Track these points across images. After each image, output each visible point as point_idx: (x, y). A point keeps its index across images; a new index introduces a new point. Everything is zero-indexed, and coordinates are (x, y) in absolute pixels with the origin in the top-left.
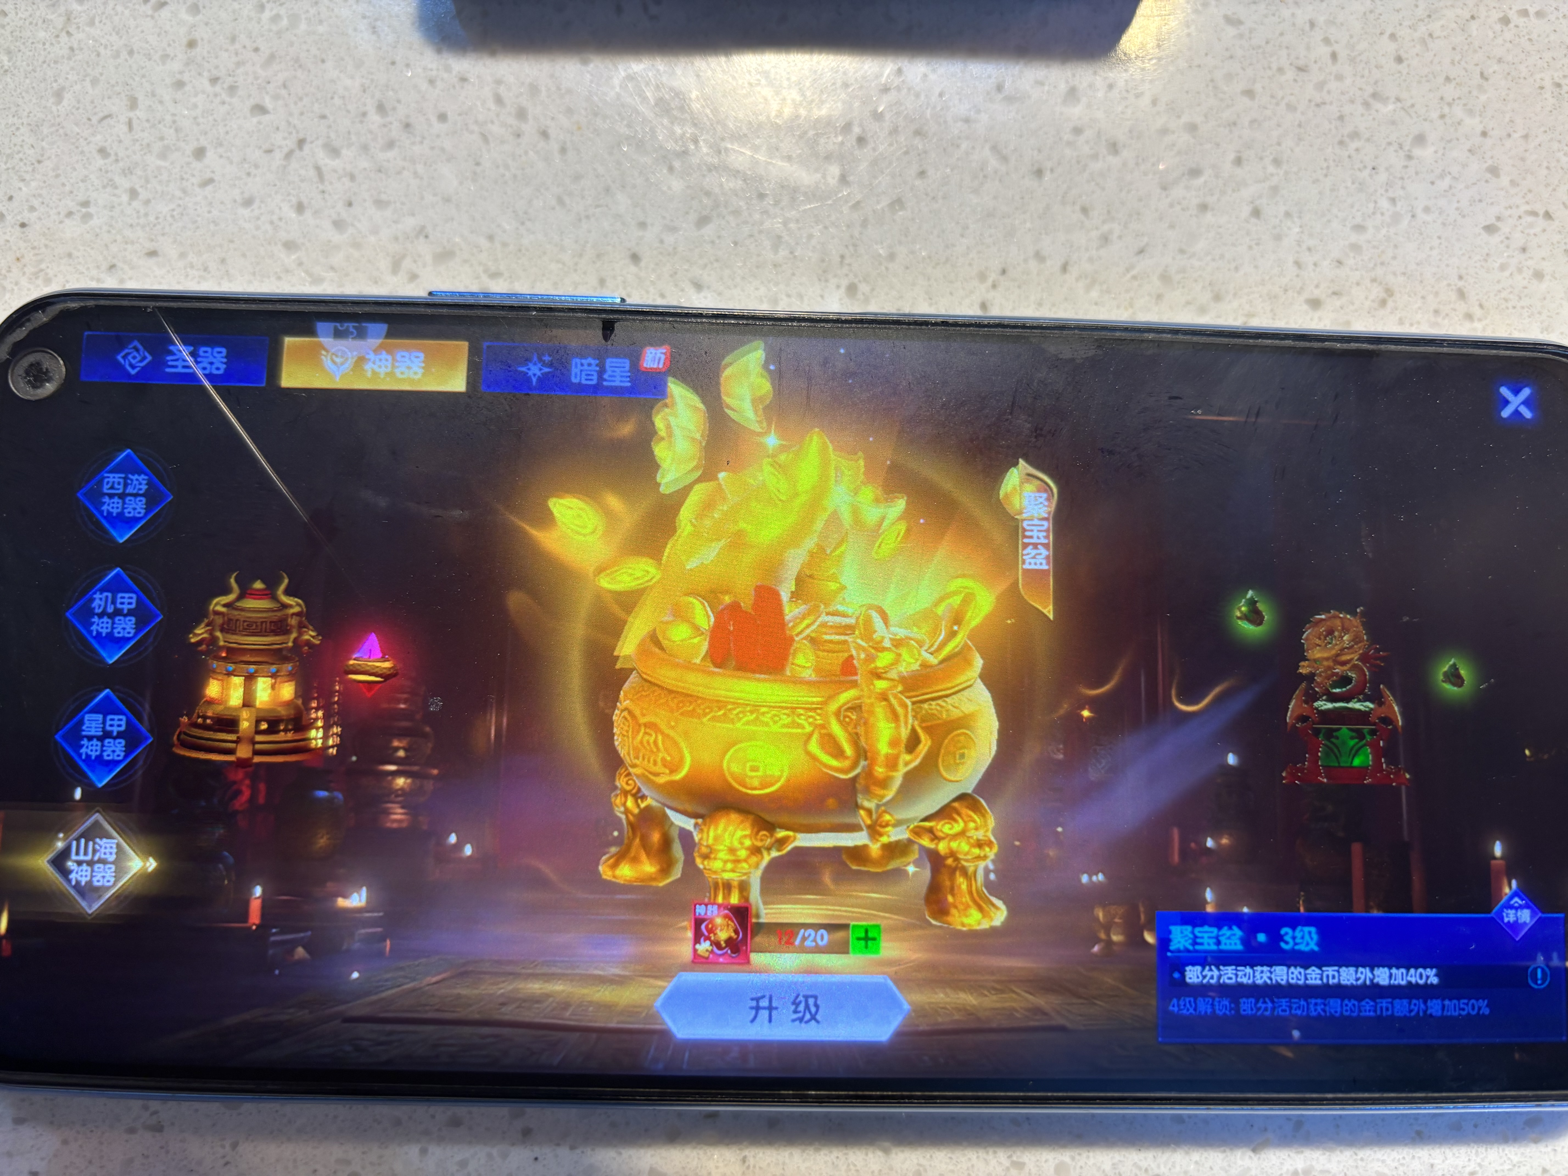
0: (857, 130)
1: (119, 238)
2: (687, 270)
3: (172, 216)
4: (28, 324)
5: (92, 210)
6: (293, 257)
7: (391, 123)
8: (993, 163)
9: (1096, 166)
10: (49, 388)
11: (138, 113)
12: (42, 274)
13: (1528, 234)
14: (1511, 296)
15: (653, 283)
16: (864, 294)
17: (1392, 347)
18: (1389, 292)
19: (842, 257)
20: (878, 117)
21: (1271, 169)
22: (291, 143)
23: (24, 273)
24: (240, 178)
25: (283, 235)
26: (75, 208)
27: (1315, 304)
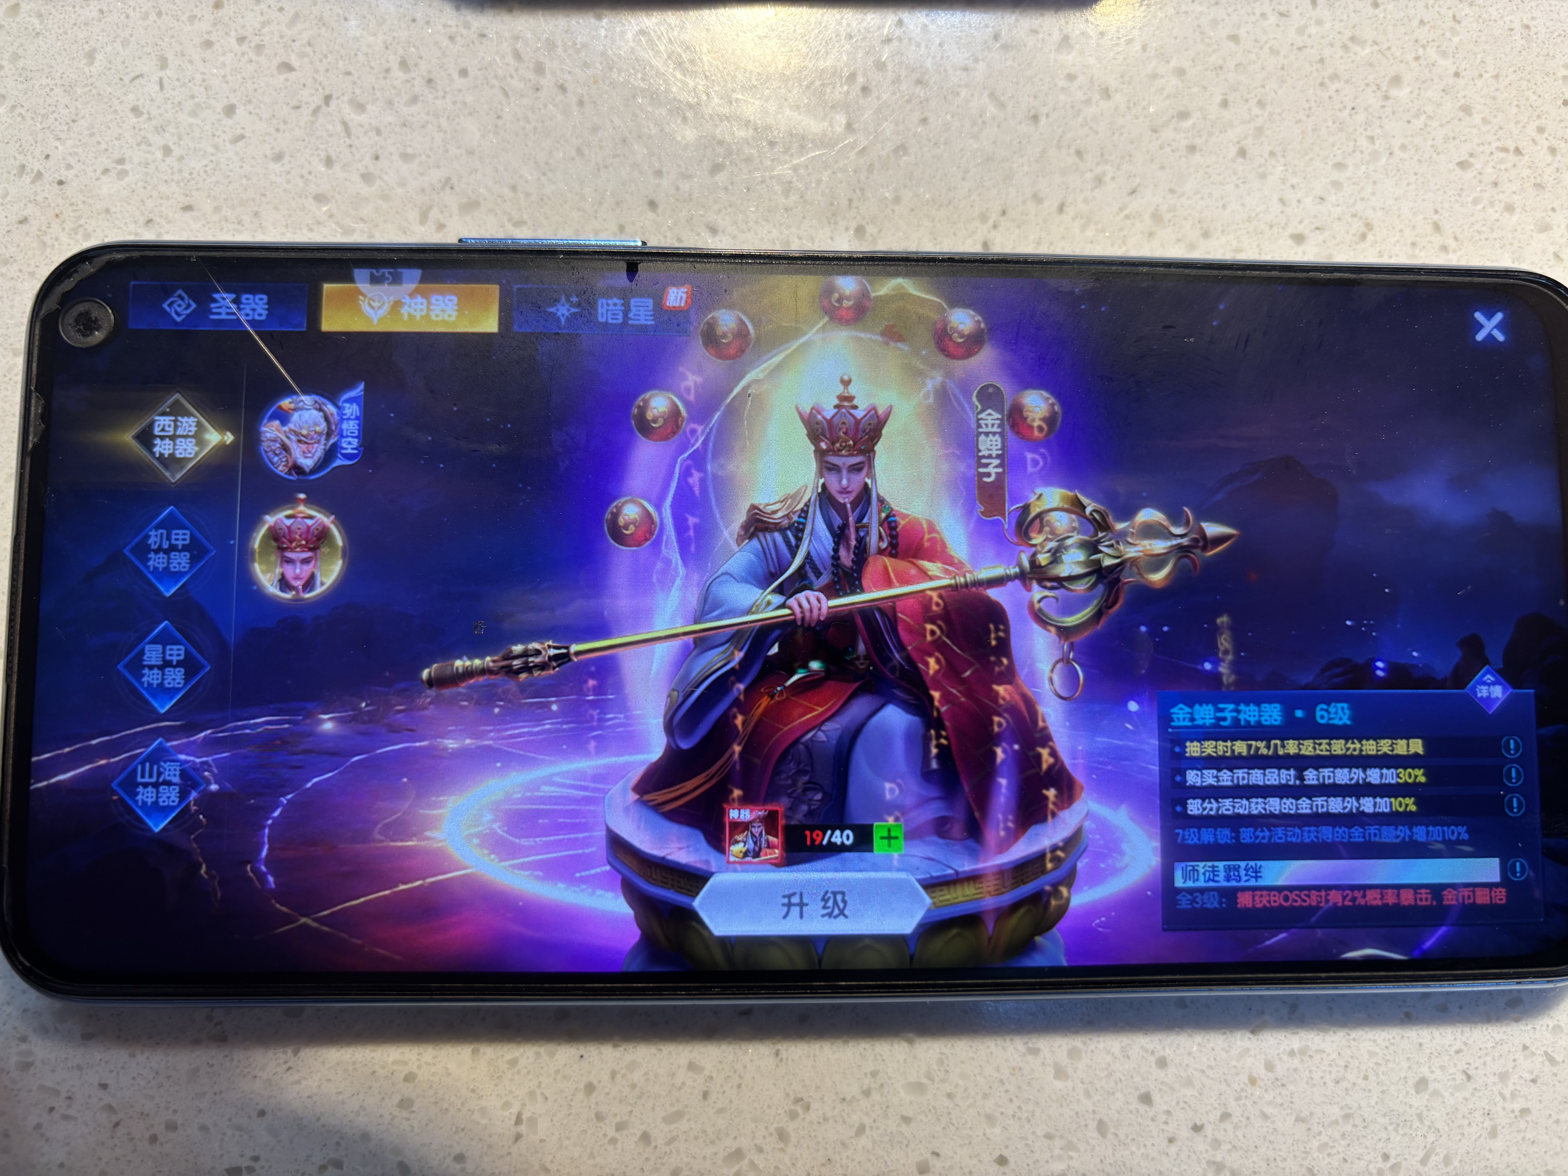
0: (861, 79)
1: (155, 194)
2: (702, 216)
3: (206, 172)
4: (75, 275)
5: (127, 167)
6: (324, 209)
7: (414, 79)
8: (991, 109)
9: (1091, 111)
10: (98, 336)
11: (168, 72)
12: (81, 229)
13: (1500, 170)
14: (1484, 229)
15: (670, 228)
16: (871, 235)
17: (1373, 276)
18: (1369, 226)
19: (850, 200)
20: (880, 66)
21: (1256, 111)
22: (318, 100)
23: (64, 229)
24: (269, 134)
25: (313, 188)
26: (111, 166)
27: (1299, 239)
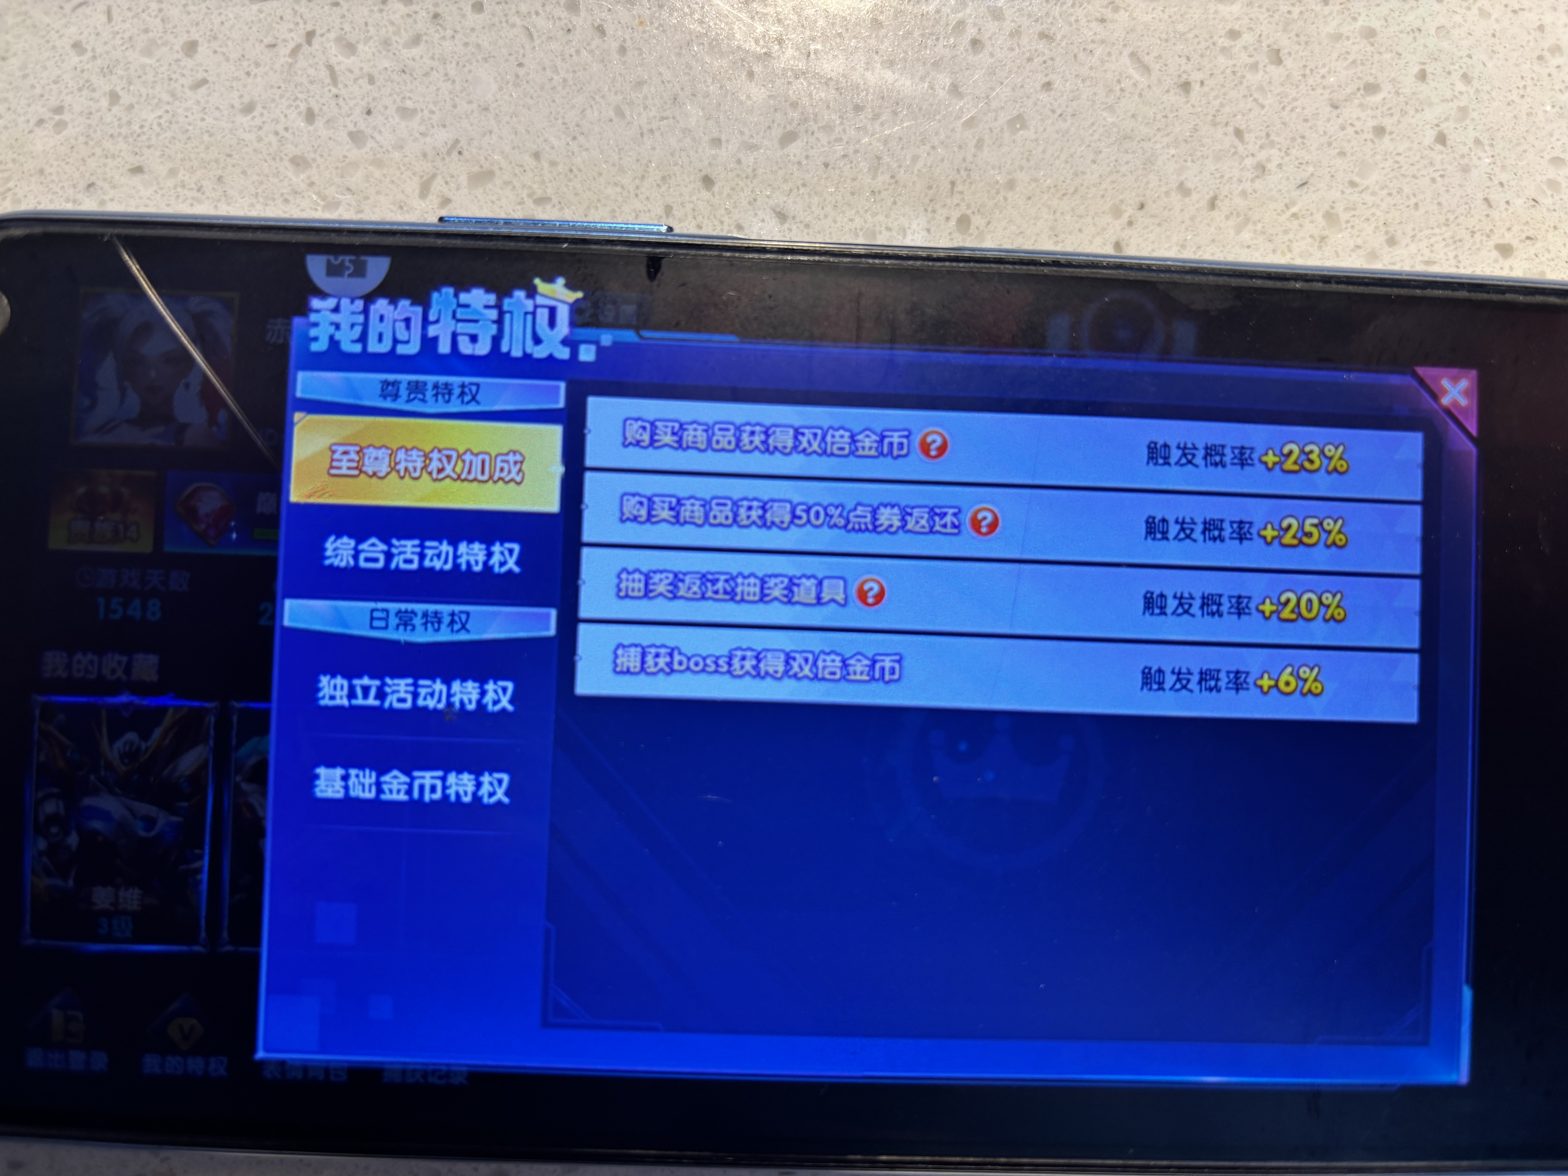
0: (970, 30)
1: (98, 151)
2: (768, 197)
3: (159, 124)
5: (66, 117)
6: (302, 176)
7: (416, 13)
8: (1132, 74)
9: (1255, 78)
12: (10, 194)
15: (728, 212)
16: (978, 228)
19: (953, 183)
21: (1460, 86)
22: (298, 37)
24: (238, 79)
25: (291, 150)
26: (47, 115)
27: (1505, 250)
